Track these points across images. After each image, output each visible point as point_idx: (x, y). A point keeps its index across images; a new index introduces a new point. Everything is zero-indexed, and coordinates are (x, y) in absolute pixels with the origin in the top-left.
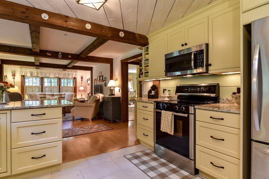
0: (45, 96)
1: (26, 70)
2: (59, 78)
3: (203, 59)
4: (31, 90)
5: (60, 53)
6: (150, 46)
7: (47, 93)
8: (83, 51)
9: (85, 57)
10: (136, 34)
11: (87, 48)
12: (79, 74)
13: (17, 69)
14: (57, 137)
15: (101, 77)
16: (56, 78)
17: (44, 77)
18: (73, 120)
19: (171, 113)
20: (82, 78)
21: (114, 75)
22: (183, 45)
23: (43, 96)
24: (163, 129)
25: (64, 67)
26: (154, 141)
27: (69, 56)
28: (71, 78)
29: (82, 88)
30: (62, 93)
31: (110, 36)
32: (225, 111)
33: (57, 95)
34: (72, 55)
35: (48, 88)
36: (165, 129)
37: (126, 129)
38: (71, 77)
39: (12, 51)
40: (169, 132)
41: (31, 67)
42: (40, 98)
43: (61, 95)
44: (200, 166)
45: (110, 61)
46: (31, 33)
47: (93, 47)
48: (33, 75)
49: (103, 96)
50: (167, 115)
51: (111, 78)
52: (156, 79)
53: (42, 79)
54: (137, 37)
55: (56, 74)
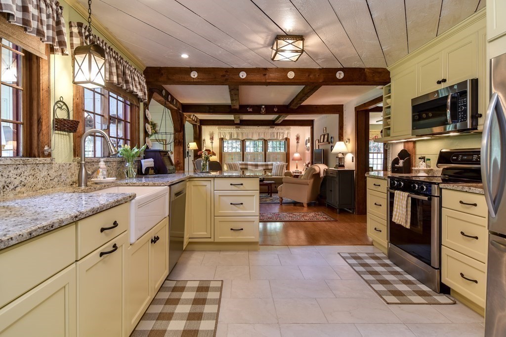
1: (225, 130)
2: (264, 140)
3: (466, 106)
4: (231, 157)
5: (263, 107)
6: (393, 83)
7: (249, 163)
8: (293, 101)
9: (296, 108)
10: (366, 70)
11: (297, 96)
12: (293, 132)
13: (215, 129)
14: (254, 211)
15: (326, 137)
16: (261, 139)
17: (246, 139)
18: (281, 203)
19: (406, 194)
20: (298, 138)
21: (345, 132)
22: (439, 82)
23: (244, 167)
24: (395, 219)
25: (271, 124)
26: (387, 239)
27: (275, 110)
28: (281, 140)
29: (297, 155)
30: (269, 163)
31: (321, 81)
32: (477, 192)
33: (262, 165)
34: (278, 106)
35: (251, 155)
36: (398, 219)
37: (358, 224)
38: (281, 138)
39: (211, 111)
40: (403, 224)
41: (230, 127)
42: (241, 169)
43: (267, 165)
44: (447, 279)
45: (338, 109)
46: (230, 91)
47: (304, 95)
48: (233, 138)
49: (327, 167)
50: (401, 197)
51: (341, 138)
52: (405, 139)
53: (243, 142)
54: (368, 74)
55: (261, 134)
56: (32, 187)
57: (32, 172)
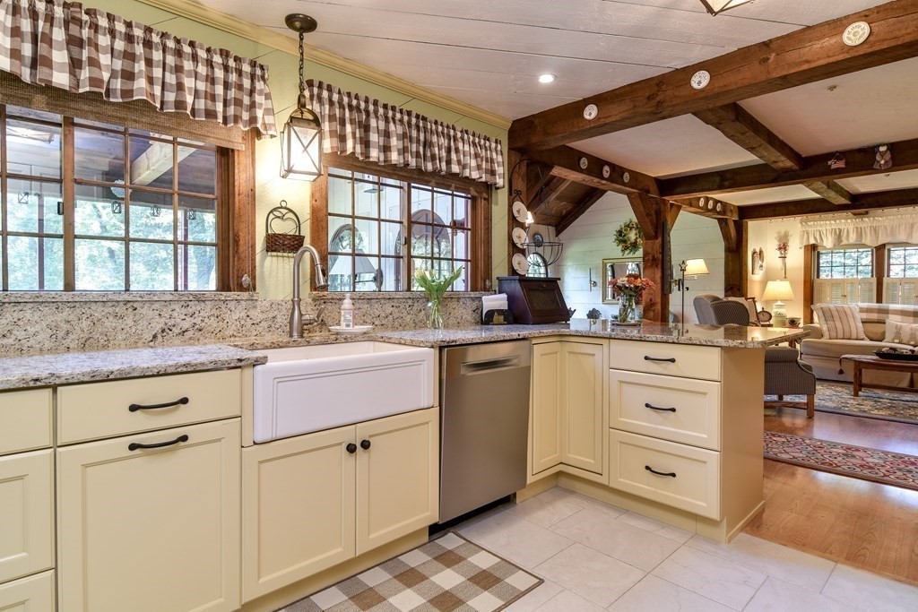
0: (882, 316)
1: (821, 226)
4: (840, 292)
5: (883, 149)
7: (893, 307)
13: (794, 227)
17: (889, 244)
23: (875, 316)
35: (907, 286)
42: (863, 322)
48: (845, 242)
53: (881, 252)
56: (215, 332)
57: (214, 311)
